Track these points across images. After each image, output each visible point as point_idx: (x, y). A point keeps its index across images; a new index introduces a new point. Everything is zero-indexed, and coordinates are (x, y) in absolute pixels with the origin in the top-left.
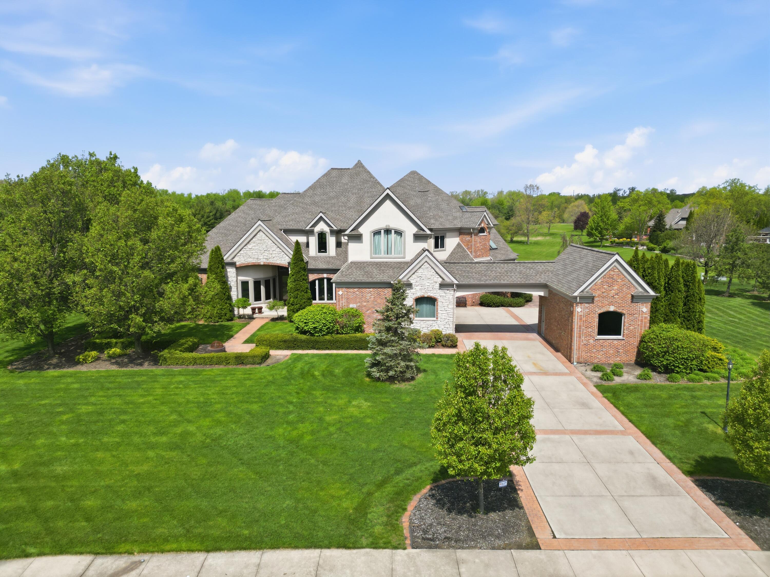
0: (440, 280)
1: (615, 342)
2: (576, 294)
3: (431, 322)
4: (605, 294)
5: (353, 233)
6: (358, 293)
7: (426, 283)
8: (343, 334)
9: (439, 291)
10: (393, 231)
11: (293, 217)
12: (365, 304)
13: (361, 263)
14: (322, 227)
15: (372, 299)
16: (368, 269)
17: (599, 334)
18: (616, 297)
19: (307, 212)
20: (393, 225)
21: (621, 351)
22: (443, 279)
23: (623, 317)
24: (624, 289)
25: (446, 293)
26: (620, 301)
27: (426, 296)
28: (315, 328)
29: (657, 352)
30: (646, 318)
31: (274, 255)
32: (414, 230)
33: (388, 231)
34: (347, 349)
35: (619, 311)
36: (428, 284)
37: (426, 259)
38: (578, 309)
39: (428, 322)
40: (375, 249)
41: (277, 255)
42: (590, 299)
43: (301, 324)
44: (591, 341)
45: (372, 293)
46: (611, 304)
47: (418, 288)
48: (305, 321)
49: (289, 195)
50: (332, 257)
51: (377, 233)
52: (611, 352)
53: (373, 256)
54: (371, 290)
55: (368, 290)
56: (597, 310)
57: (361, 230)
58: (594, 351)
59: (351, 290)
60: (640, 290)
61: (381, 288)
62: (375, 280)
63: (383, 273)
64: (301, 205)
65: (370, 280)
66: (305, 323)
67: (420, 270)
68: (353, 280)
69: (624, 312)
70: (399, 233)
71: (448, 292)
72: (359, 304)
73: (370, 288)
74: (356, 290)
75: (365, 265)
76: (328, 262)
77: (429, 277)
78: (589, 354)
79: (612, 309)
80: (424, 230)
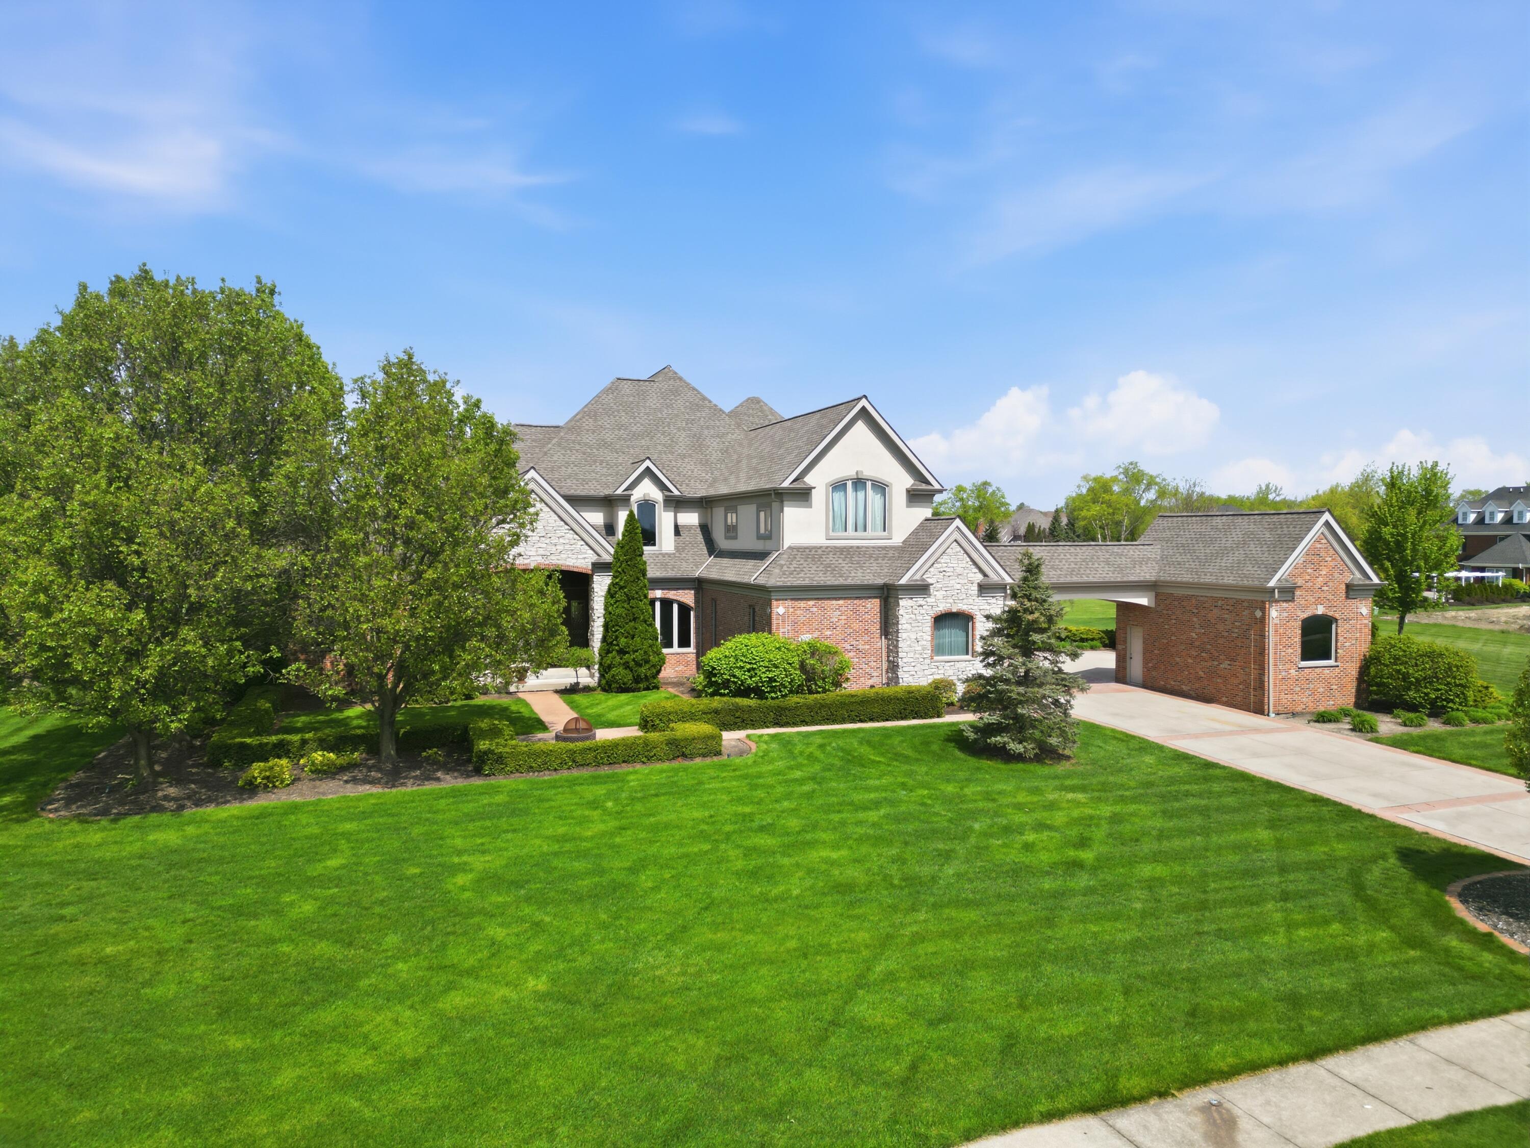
0: (979, 577)
1: (1327, 671)
2: (1272, 584)
3: (964, 664)
4: (1310, 584)
5: (795, 485)
6: (815, 609)
7: (954, 583)
8: (818, 692)
9: (977, 600)
10: (869, 484)
11: (570, 470)
12: (828, 633)
13: (810, 548)
14: (647, 490)
15: (843, 622)
16: (830, 559)
17: (1304, 658)
18: (1325, 588)
19: (595, 461)
20: (868, 472)
21: (1334, 687)
22: (985, 575)
23: (1334, 626)
24: (1336, 575)
25: (989, 604)
26: (1331, 597)
27: (954, 610)
28: (772, 680)
29: (1417, 679)
30: (1366, 625)
31: (560, 548)
32: (908, 481)
33: (859, 483)
34: (843, 721)
35: (1330, 614)
36: (958, 586)
37: (956, 535)
38: (1274, 613)
39: (958, 665)
40: (837, 522)
41: (567, 547)
42: (1288, 592)
43: (737, 673)
44: (1293, 672)
45: (844, 609)
46: (1318, 601)
47: (939, 594)
48: (748, 666)
49: (533, 430)
50: (669, 555)
51: (839, 486)
52: (1321, 690)
53: (831, 534)
54: (841, 602)
55: (834, 602)
56: (1299, 613)
57: (809, 480)
58: (1298, 689)
59: (802, 604)
60: (1358, 575)
61: (857, 598)
62: (849, 582)
63: (861, 567)
64: (578, 447)
65: (841, 581)
66: (749, 670)
67: (944, 559)
68: (807, 582)
69: (1337, 616)
70: (881, 487)
71: (994, 600)
72: (816, 634)
73: (840, 599)
74: (811, 603)
75: (820, 552)
76: (664, 565)
77: (959, 570)
78: (1289, 696)
79: (1320, 610)
80: (928, 483)
